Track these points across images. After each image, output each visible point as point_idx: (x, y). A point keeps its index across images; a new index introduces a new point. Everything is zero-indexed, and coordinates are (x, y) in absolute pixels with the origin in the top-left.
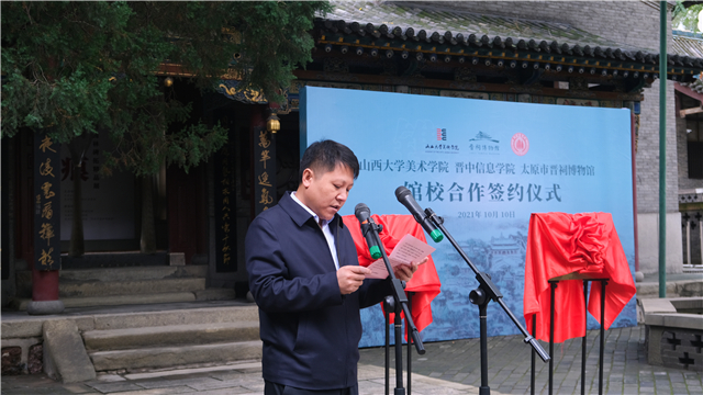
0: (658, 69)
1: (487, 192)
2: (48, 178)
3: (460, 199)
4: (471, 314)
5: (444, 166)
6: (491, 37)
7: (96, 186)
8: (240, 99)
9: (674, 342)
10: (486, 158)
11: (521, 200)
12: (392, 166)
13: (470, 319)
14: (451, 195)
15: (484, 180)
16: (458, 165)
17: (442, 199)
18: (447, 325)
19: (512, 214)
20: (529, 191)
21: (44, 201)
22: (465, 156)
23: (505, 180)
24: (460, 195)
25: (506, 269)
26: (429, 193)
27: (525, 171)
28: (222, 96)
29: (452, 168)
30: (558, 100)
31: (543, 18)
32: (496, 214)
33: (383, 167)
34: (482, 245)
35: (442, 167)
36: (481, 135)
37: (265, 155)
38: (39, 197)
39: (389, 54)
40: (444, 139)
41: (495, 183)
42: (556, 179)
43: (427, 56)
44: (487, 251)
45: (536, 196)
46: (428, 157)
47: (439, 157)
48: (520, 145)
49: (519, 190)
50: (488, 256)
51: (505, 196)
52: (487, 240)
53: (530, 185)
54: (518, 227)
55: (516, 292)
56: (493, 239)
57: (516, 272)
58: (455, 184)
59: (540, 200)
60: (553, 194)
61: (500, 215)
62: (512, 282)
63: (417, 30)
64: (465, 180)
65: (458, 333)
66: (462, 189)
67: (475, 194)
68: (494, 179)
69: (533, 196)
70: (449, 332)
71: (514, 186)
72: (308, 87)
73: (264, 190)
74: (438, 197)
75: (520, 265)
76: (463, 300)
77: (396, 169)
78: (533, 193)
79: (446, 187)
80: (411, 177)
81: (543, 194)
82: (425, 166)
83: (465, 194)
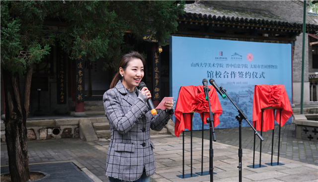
0: (302, 29)
1: (237, 75)
2: (80, 69)
6: (240, 18)
7: (96, 71)
9: (306, 131)
10: (237, 62)
11: (250, 78)
12: (203, 65)
14: (224, 76)
15: (237, 70)
16: (227, 65)
17: (221, 77)
18: (222, 123)
19: (246, 83)
20: (253, 74)
21: (79, 77)
22: (229, 62)
23: (244, 70)
24: (228, 76)
25: (244, 103)
26: (216, 75)
27: (251, 67)
28: (142, 40)
29: (225, 66)
30: (264, 41)
31: (259, 10)
32: (240, 83)
33: (200, 65)
34: (235, 94)
35: (221, 66)
36: (236, 54)
37: (157, 61)
38: (77, 76)
39: (202, 24)
40: (222, 55)
41: (240, 71)
42: (263, 70)
43: (216, 25)
44: (237, 96)
46: (216, 62)
47: (220, 62)
48: (250, 57)
49: (249, 74)
50: (237, 98)
51: (244, 76)
52: (237, 92)
53: (253, 72)
54: (249, 88)
55: (248, 111)
56: (239, 92)
57: (248, 104)
58: (226, 72)
59: (257, 78)
60: (262, 76)
61: (242, 83)
62: (246, 108)
63: (212, 15)
64: (229, 70)
65: (226, 126)
66: (228, 73)
67: (233, 75)
68: (240, 70)
69: (254, 76)
70: (223, 126)
73: (156, 74)
74: (219, 76)
75: (249, 102)
76: (228, 114)
77: (204, 66)
78: (255, 75)
79: (223, 73)
80: (210, 69)
81: (258, 76)
82: (215, 65)
83: (230, 76)
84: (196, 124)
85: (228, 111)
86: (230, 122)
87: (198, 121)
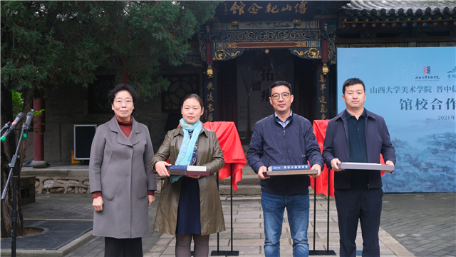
2: (211, 102)
3: (440, 108)
4: (446, 178)
5: (429, 88)
8: (305, 57)
12: (392, 90)
13: (446, 180)
14: (433, 106)
16: (438, 88)
17: (426, 109)
18: (429, 183)
21: (209, 112)
22: (444, 82)
24: (440, 106)
26: (417, 105)
28: (296, 57)
29: (434, 90)
33: (386, 91)
35: (427, 89)
37: (323, 87)
40: (429, 72)
46: (417, 84)
47: (425, 83)
58: (436, 99)
64: (443, 97)
65: (437, 189)
66: (441, 102)
67: (451, 105)
70: (430, 188)
73: (322, 105)
74: (424, 107)
76: (441, 169)
77: (394, 92)
79: (430, 101)
80: (405, 96)
82: (415, 89)
83: (444, 105)
85: (440, 163)
86: (446, 183)
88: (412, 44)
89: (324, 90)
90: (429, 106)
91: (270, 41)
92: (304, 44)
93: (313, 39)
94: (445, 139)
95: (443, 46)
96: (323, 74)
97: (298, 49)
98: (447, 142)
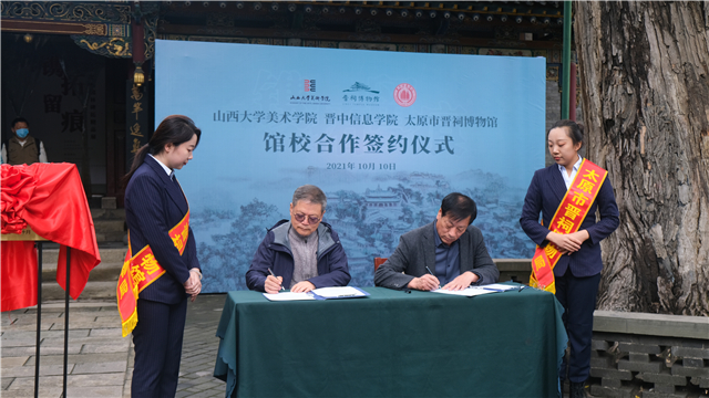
1: (362, 144)
3: (330, 150)
5: (312, 116)
8: (102, 53)
10: (363, 109)
11: (404, 152)
12: (250, 117)
14: (319, 146)
15: (360, 131)
16: (328, 116)
17: (308, 151)
19: (392, 166)
20: (414, 143)
22: (337, 107)
23: (385, 132)
24: (330, 146)
25: (383, 222)
26: (293, 143)
27: (410, 122)
28: (86, 51)
29: (321, 119)
30: (480, 51)
32: (373, 166)
33: (241, 118)
34: (355, 196)
35: (310, 118)
36: (358, 86)
37: (137, 107)
40: (313, 90)
41: (372, 134)
42: (448, 131)
44: (360, 203)
45: (423, 148)
46: (293, 108)
47: (306, 108)
48: (405, 96)
49: (402, 142)
50: (361, 208)
51: (385, 148)
52: (360, 190)
53: (416, 137)
54: (399, 179)
56: (368, 191)
57: (395, 224)
58: (324, 135)
59: (427, 152)
60: (444, 147)
61: (377, 166)
62: (390, 235)
64: (336, 131)
66: (332, 140)
67: (348, 145)
68: (372, 130)
69: (419, 148)
71: (396, 138)
72: (157, 41)
73: (135, 140)
74: (304, 148)
75: (400, 218)
77: (255, 120)
78: (420, 145)
79: (314, 138)
80: (273, 129)
81: (431, 146)
82: (289, 117)
83: (336, 146)
84: (228, 276)
87: (232, 268)
88: (293, 41)
89: (139, 113)
90: (313, 146)
91: (19, 18)
92: (100, 30)
93: (118, 21)
94: (337, 201)
95: (345, 47)
96: (136, 84)
97: (87, 37)
98: (341, 207)
